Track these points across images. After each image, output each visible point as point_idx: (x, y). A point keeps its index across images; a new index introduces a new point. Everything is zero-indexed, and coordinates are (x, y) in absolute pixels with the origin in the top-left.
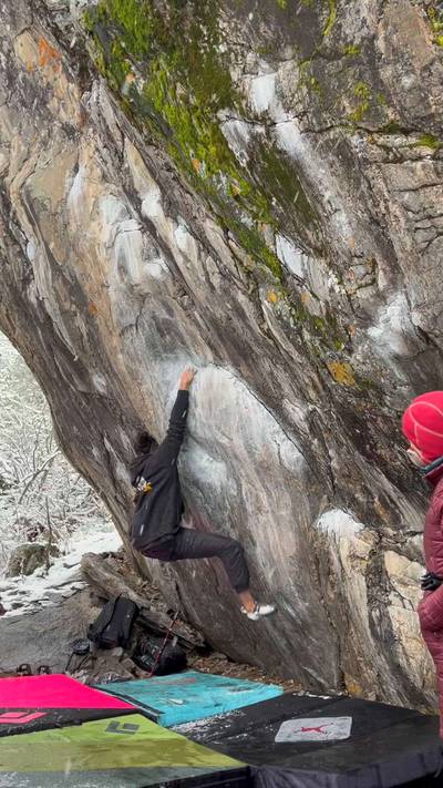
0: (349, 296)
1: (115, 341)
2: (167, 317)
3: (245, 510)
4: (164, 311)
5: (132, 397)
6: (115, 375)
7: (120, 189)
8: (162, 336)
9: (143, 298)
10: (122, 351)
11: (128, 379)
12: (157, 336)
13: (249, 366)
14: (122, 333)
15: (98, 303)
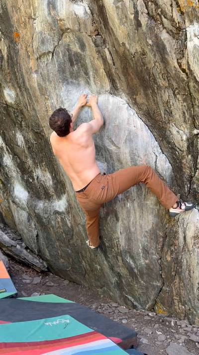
1: (32, 63)
2: (79, 51)
4: (77, 46)
5: (37, 108)
6: (26, 89)
8: (72, 65)
9: (63, 32)
10: (36, 72)
11: (38, 93)
12: (68, 65)
13: (146, 95)
14: (39, 58)
15: (22, 32)
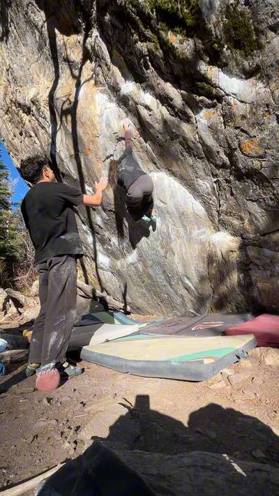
0: (272, 93)
1: (100, 165)
3: (170, 238)
7: (106, 87)
9: (118, 140)
13: (178, 165)
14: (105, 160)
15: (91, 147)
